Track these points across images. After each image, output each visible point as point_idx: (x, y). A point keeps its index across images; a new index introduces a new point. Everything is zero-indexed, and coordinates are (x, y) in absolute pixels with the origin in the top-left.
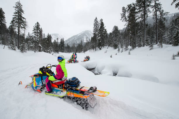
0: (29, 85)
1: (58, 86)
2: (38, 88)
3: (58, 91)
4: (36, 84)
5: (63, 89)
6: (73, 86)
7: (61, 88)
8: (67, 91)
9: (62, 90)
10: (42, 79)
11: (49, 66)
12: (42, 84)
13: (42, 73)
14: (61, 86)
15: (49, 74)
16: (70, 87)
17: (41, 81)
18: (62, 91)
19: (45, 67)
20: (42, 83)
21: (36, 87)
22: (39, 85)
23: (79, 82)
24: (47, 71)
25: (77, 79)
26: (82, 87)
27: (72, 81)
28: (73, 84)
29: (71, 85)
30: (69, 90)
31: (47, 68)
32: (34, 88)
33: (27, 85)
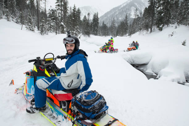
0: (20, 90)
1: (60, 104)
2: (29, 97)
3: (60, 113)
4: (26, 91)
5: (67, 112)
7: (64, 110)
8: (74, 123)
9: (66, 114)
11: (51, 56)
13: (36, 71)
14: (65, 105)
15: (49, 72)
16: (81, 116)
17: (33, 86)
18: (66, 118)
21: (28, 95)
22: (30, 94)
24: (48, 68)
26: (112, 120)
27: (85, 102)
28: (87, 111)
29: (83, 112)
30: (77, 120)
31: (46, 60)
32: (25, 97)
33: (17, 89)
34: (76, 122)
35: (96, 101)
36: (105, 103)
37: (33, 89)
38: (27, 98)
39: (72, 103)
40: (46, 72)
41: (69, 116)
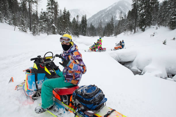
0: (21, 86)
1: (61, 97)
2: (30, 93)
3: (61, 106)
4: (27, 87)
5: (69, 105)
6: (88, 106)
7: (65, 103)
8: (76, 114)
9: (67, 107)
10: (36, 80)
12: (35, 89)
13: (37, 68)
14: (66, 99)
16: (83, 108)
17: (34, 83)
18: (67, 110)
19: (42, 57)
20: (35, 85)
21: (29, 91)
22: (31, 90)
23: (102, 98)
24: (47, 65)
25: (100, 90)
26: (110, 111)
27: (86, 95)
28: (89, 103)
29: (84, 104)
30: (79, 112)
31: (46, 58)
32: (26, 92)
33: (18, 86)
34: (78, 114)
35: (96, 94)
36: (104, 95)
37: (34, 85)
38: (28, 94)
39: (73, 96)
40: (46, 70)
41: (70, 108)
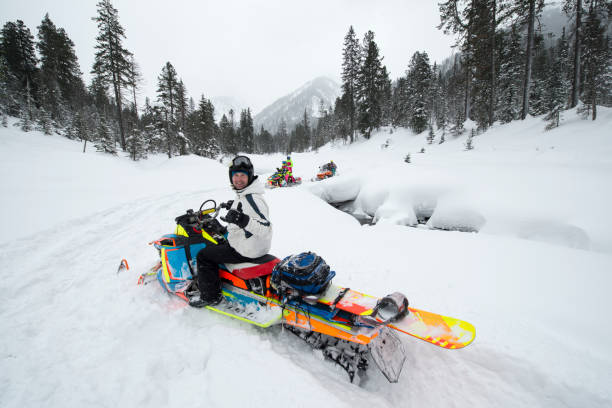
0: (151, 275)
1: (247, 282)
2: (178, 286)
3: (249, 300)
4: (170, 274)
5: (265, 294)
6: (306, 288)
7: (258, 292)
8: (284, 307)
9: (263, 299)
10: (189, 258)
11: (210, 205)
12: (190, 275)
13: (186, 235)
14: (258, 285)
15: (211, 235)
16: (296, 294)
17: (185, 264)
18: (263, 304)
19: (196, 211)
20: (188, 269)
21: (173, 283)
22: (180, 278)
23: (327, 273)
24: (205, 227)
25: (320, 260)
26: (342, 290)
27: (300, 271)
28: (307, 283)
29: (299, 287)
30: (289, 302)
31: (204, 213)
32: (167, 286)
33: (144, 275)
34: (287, 306)
35: (316, 267)
36: (329, 267)
37: (185, 269)
38: (173, 288)
39: (274, 278)
40: (206, 235)
41: (270, 300)
